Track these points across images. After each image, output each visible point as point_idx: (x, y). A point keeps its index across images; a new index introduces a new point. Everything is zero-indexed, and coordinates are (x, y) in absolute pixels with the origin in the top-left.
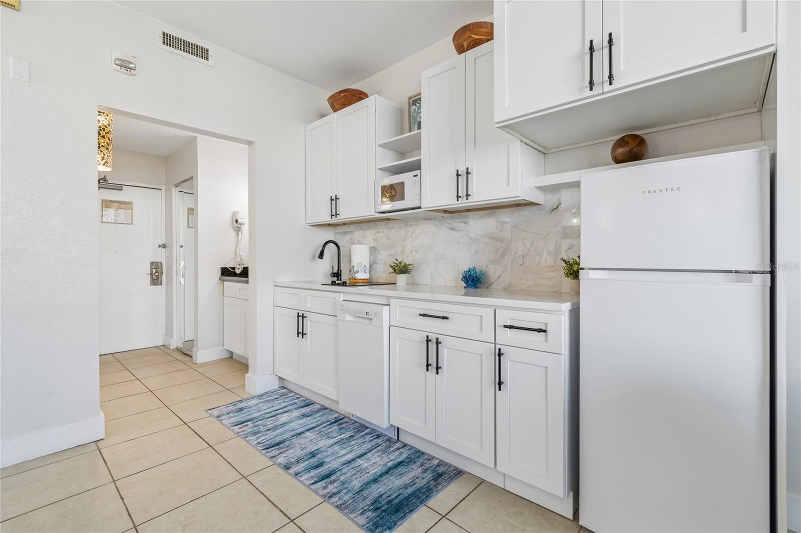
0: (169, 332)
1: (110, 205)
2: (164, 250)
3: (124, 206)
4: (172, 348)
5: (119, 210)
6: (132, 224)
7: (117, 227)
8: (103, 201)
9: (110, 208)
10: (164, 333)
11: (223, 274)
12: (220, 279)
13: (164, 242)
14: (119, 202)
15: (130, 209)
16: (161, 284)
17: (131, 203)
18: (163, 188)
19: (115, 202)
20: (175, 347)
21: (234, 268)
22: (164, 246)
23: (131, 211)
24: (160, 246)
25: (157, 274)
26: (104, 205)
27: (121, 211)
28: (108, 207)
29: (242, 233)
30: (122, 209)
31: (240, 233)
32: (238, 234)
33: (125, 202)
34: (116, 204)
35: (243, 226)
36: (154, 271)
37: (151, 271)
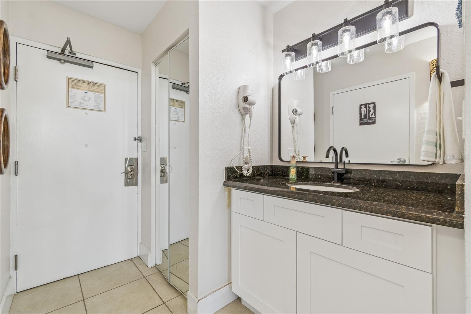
0: (145, 241)
1: (78, 86)
2: (140, 144)
3: (95, 88)
4: (150, 266)
5: (88, 92)
6: (104, 111)
7: (86, 114)
8: (69, 79)
9: (77, 89)
10: (139, 241)
11: (228, 178)
12: (224, 185)
13: (140, 135)
14: (89, 83)
15: (102, 93)
16: (136, 184)
17: (104, 86)
18: (140, 71)
19: (85, 82)
20: (153, 265)
21: (241, 168)
22: (139, 139)
23: (103, 95)
24: (135, 139)
25: (132, 172)
26: (70, 85)
27: (91, 94)
28: (75, 88)
29: (251, 118)
30: (92, 91)
31: (247, 116)
32: (243, 119)
33: (96, 83)
34: (85, 85)
35: (253, 106)
36: (129, 169)
37: (126, 169)
